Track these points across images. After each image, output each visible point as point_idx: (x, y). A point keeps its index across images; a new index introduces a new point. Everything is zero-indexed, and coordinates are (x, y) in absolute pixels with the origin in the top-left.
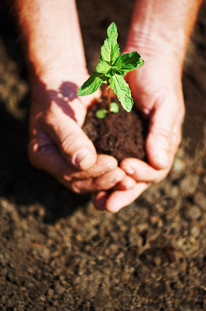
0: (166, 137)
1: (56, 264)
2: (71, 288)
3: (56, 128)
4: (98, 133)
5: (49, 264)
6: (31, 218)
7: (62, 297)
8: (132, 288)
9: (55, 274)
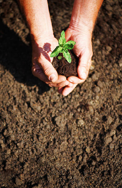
0: (85, 67)
1: (43, 112)
2: (49, 122)
3: (42, 65)
4: (59, 65)
5: (40, 112)
6: (33, 92)
7: (46, 126)
8: (72, 122)
9: (43, 117)
